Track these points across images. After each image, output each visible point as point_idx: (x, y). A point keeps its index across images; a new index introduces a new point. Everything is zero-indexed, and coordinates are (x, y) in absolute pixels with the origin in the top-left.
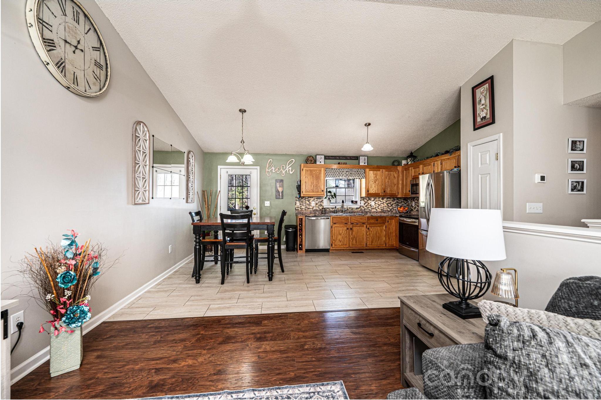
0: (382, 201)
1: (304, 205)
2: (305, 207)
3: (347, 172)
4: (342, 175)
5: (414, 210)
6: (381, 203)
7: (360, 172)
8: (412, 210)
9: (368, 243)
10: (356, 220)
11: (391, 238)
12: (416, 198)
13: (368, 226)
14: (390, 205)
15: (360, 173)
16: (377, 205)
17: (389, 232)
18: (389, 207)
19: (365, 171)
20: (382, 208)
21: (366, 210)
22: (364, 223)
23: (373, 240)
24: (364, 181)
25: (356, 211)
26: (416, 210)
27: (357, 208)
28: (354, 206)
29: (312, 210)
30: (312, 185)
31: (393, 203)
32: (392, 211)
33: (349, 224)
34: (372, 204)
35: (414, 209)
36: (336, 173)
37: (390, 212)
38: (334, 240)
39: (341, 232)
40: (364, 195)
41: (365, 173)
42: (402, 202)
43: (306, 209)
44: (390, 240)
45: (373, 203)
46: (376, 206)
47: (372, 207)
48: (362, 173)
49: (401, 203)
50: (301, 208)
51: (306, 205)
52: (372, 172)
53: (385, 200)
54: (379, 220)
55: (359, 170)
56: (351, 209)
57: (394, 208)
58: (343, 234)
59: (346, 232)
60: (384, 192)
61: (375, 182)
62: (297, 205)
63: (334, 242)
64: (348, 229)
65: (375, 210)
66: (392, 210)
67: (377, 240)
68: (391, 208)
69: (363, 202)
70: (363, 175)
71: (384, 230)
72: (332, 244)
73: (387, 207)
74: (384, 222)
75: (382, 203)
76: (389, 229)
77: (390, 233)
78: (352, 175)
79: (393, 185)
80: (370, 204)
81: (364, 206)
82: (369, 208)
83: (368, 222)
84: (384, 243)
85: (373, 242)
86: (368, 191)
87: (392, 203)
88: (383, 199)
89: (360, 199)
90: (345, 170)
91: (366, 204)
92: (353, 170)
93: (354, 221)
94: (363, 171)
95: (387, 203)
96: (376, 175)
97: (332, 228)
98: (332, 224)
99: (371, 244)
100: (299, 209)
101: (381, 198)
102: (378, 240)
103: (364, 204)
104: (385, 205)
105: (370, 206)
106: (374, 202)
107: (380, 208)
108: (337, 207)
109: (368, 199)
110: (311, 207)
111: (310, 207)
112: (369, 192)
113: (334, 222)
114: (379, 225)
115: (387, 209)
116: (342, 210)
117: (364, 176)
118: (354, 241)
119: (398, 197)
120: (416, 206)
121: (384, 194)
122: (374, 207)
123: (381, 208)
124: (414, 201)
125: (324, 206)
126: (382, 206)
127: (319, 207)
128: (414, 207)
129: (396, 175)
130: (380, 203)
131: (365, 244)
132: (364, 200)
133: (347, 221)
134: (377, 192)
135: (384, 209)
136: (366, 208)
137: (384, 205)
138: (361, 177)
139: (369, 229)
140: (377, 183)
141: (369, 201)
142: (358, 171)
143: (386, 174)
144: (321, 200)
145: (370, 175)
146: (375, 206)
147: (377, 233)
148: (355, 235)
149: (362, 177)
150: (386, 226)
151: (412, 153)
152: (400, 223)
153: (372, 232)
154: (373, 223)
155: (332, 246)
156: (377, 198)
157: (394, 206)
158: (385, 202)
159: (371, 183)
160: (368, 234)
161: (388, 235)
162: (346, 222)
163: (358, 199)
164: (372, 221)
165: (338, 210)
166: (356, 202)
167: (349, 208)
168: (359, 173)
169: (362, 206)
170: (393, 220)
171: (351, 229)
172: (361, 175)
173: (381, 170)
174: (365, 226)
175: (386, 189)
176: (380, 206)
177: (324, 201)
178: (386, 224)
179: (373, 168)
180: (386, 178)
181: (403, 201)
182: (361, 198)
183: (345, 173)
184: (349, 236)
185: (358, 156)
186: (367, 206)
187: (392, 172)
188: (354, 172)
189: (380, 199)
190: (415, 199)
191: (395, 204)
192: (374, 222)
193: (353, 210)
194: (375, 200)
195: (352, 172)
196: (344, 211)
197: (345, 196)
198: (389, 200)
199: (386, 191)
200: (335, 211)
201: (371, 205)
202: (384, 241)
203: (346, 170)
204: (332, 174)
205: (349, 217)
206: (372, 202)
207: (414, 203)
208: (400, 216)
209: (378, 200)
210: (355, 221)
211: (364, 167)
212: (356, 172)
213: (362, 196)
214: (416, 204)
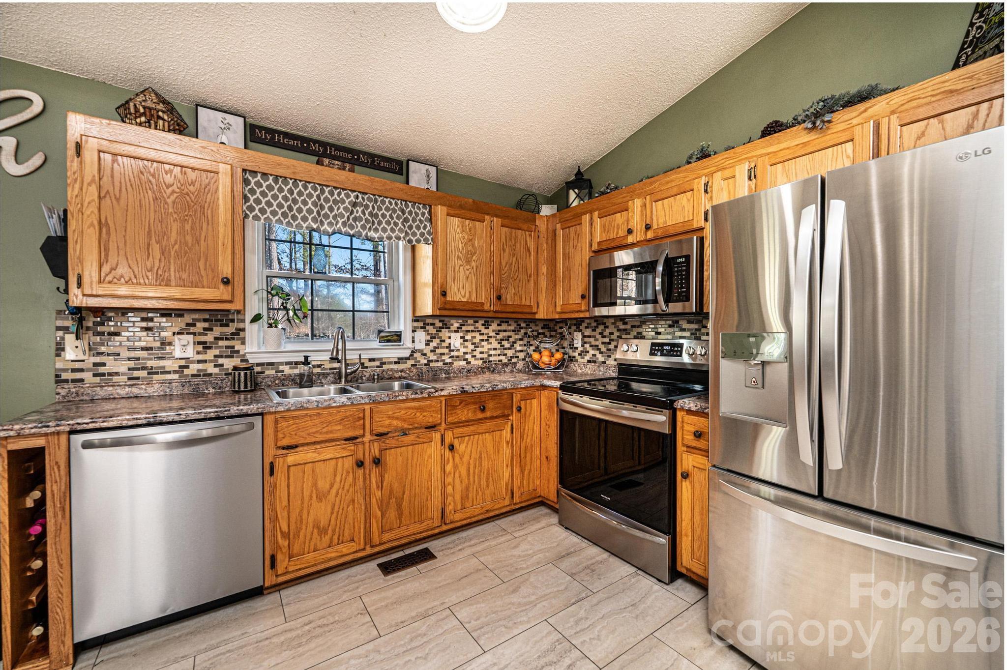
0: (484, 331)
1: (125, 354)
2: (132, 364)
3: (355, 205)
4: (335, 217)
5: (580, 360)
6: (482, 337)
7: (410, 213)
8: (572, 359)
9: (451, 507)
10: (397, 418)
11: (528, 468)
12: (587, 321)
13: (449, 437)
14: (507, 345)
15: (414, 220)
16: (468, 344)
17: (523, 445)
18: (506, 352)
19: (430, 213)
20: (485, 356)
21: (432, 364)
22: (432, 427)
23: (467, 489)
24: (425, 251)
25: (397, 372)
26: (587, 358)
27: (400, 360)
28: (391, 353)
29: (176, 376)
30: (156, 248)
31: (517, 337)
32: (515, 364)
33: (368, 437)
34: (452, 341)
35: (578, 358)
36: (305, 203)
37: (510, 367)
38: (286, 535)
39: (323, 485)
40: (427, 307)
41: (430, 221)
42: (539, 334)
43: (136, 374)
44: (526, 473)
45: (456, 340)
46: (465, 350)
47: (453, 354)
48: (421, 221)
49: (537, 337)
50: (101, 370)
51: (133, 354)
52: (456, 221)
53: (494, 326)
54: (490, 405)
55: (407, 206)
56: (378, 363)
57: (518, 354)
58: (334, 491)
59: (350, 478)
60: (499, 298)
61: (468, 262)
62: (70, 354)
63: (283, 543)
64: (360, 464)
65: (463, 363)
66: (514, 360)
67: (484, 483)
68: (510, 353)
69: (421, 336)
70: (425, 227)
71: (508, 443)
72: (273, 558)
73: (498, 352)
74: (506, 412)
75: (485, 337)
76: (522, 437)
77: (526, 448)
78: (380, 223)
79: (523, 277)
80: (448, 341)
81: (427, 350)
82: (444, 357)
83: (449, 420)
84: (507, 489)
85: (467, 497)
86: (444, 294)
87: (514, 337)
88: (486, 325)
89: (410, 325)
90: (348, 196)
91: (434, 344)
92: (383, 202)
93: (387, 422)
94: (423, 214)
95: (499, 337)
96: (472, 232)
97: (272, 473)
98: (271, 451)
99: (463, 508)
100: (87, 376)
101: (481, 322)
102: (488, 486)
103: (427, 345)
104: (495, 344)
105: (446, 351)
106: (461, 334)
107: (479, 356)
108: (315, 359)
109: (440, 325)
110: (169, 364)
111: (162, 363)
112: (449, 298)
113: (285, 442)
114: (489, 424)
115: (501, 358)
116: (340, 369)
117: (429, 233)
118: (392, 514)
119: (537, 317)
120: (587, 346)
121: (498, 308)
122: (460, 354)
123: (482, 356)
124: (580, 331)
125: (248, 356)
126: (485, 350)
127: (221, 361)
128: (580, 349)
129: (532, 245)
130: (479, 337)
131: (438, 514)
132: (428, 328)
133: (354, 428)
134: (473, 299)
135: (491, 359)
136: (433, 357)
137: (490, 346)
138: (414, 234)
139: (452, 448)
140: (473, 264)
141: (445, 333)
142: (403, 212)
143: (503, 237)
144: (231, 329)
145: (450, 230)
146: (463, 350)
147: (484, 455)
148: (396, 486)
149: (422, 235)
150: (512, 425)
151: (579, 173)
152: (563, 414)
153: (465, 459)
154: (468, 423)
155: (273, 565)
156: (470, 321)
157: (519, 348)
158: (492, 334)
159: (454, 262)
160: (449, 468)
161: (520, 458)
162: (350, 434)
163: (403, 324)
164: (465, 413)
165: (318, 370)
166: (397, 337)
167: (371, 360)
168: (406, 220)
169: (420, 351)
170: (535, 402)
171: (377, 462)
172: (418, 228)
173: (487, 217)
174: (437, 436)
175: (503, 291)
176: (479, 350)
177: (248, 334)
178: (515, 417)
179: (461, 207)
180: (504, 250)
181: (541, 331)
182: (416, 319)
183: (345, 209)
184: (367, 495)
185: (404, 159)
186: (438, 351)
187: (519, 232)
188: (387, 209)
189: (479, 325)
190: (584, 325)
191: (521, 342)
192: (471, 416)
193: (385, 367)
194: (464, 328)
195: (380, 209)
196: (347, 375)
197: (354, 311)
198: (504, 327)
199: (503, 298)
200: (301, 376)
201: (449, 347)
202: (507, 485)
203: (352, 198)
204: (280, 206)
205: (367, 407)
206: (453, 335)
207: (578, 336)
208: (562, 388)
209: (472, 328)
210: (395, 422)
211: (426, 200)
212: (394, 211)
213: (418, 314)
214: (586, 340)
